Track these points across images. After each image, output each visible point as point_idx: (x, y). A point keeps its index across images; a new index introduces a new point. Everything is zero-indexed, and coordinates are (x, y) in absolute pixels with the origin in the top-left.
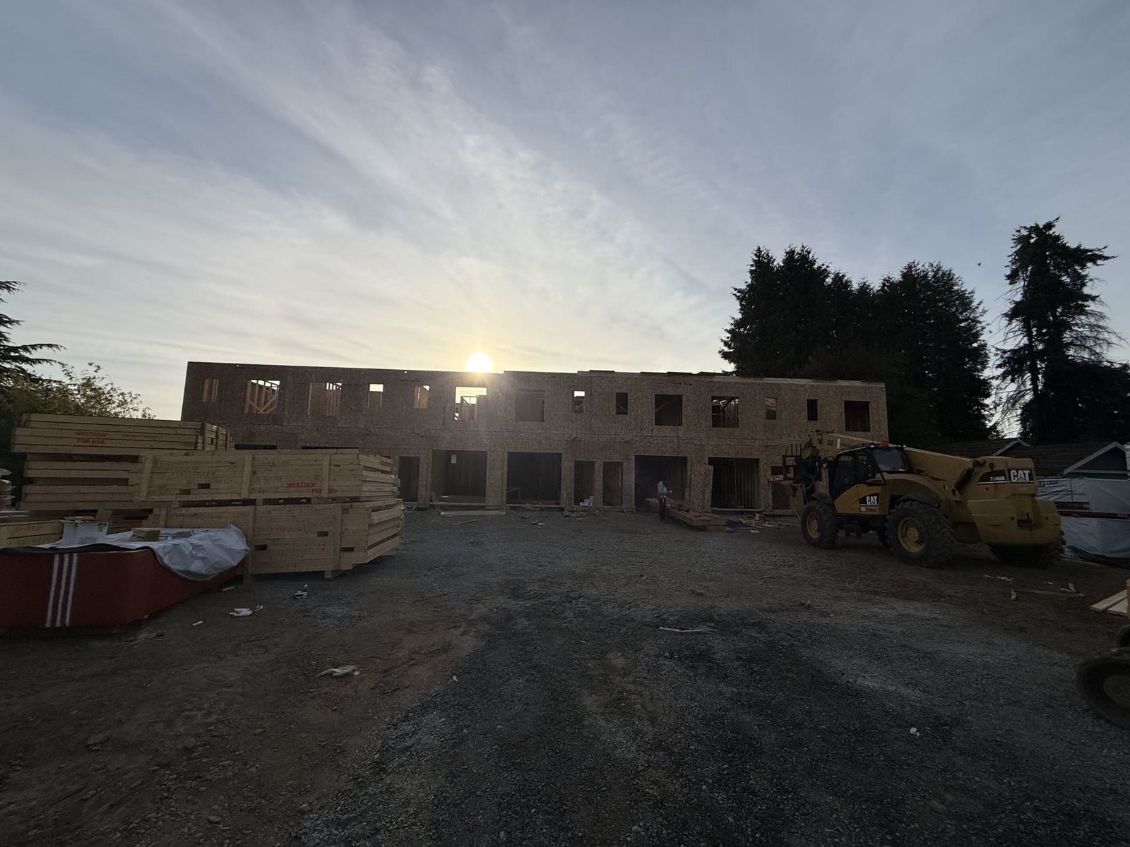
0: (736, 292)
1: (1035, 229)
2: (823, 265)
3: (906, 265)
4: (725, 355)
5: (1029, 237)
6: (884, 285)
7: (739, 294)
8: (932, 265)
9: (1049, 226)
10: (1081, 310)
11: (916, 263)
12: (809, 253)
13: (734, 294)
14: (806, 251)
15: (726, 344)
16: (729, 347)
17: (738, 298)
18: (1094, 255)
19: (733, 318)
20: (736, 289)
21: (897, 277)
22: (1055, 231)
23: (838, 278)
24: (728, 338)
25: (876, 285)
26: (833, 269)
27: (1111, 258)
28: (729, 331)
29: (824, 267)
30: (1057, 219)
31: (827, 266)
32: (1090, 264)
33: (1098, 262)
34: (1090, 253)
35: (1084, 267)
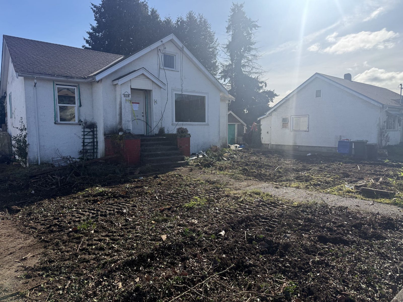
0: (93, 7)
1: (236, 6)
5: (234, 9)
6: (178, 21)
7: (95, 9)
8: (200, 15)
13: (92, 8)
17: (94, 11)
19: (91, 25)
20: (93, 5)
22: (244, 9)
24: (88, 37)
25: (174, 21)
27: (260, 27)
29: (145, 3)
30: (244, 3)
31: (147, 2)
32: (253, 29)
33: (257, 28)
34: (254, 23)
35: (251, 29)
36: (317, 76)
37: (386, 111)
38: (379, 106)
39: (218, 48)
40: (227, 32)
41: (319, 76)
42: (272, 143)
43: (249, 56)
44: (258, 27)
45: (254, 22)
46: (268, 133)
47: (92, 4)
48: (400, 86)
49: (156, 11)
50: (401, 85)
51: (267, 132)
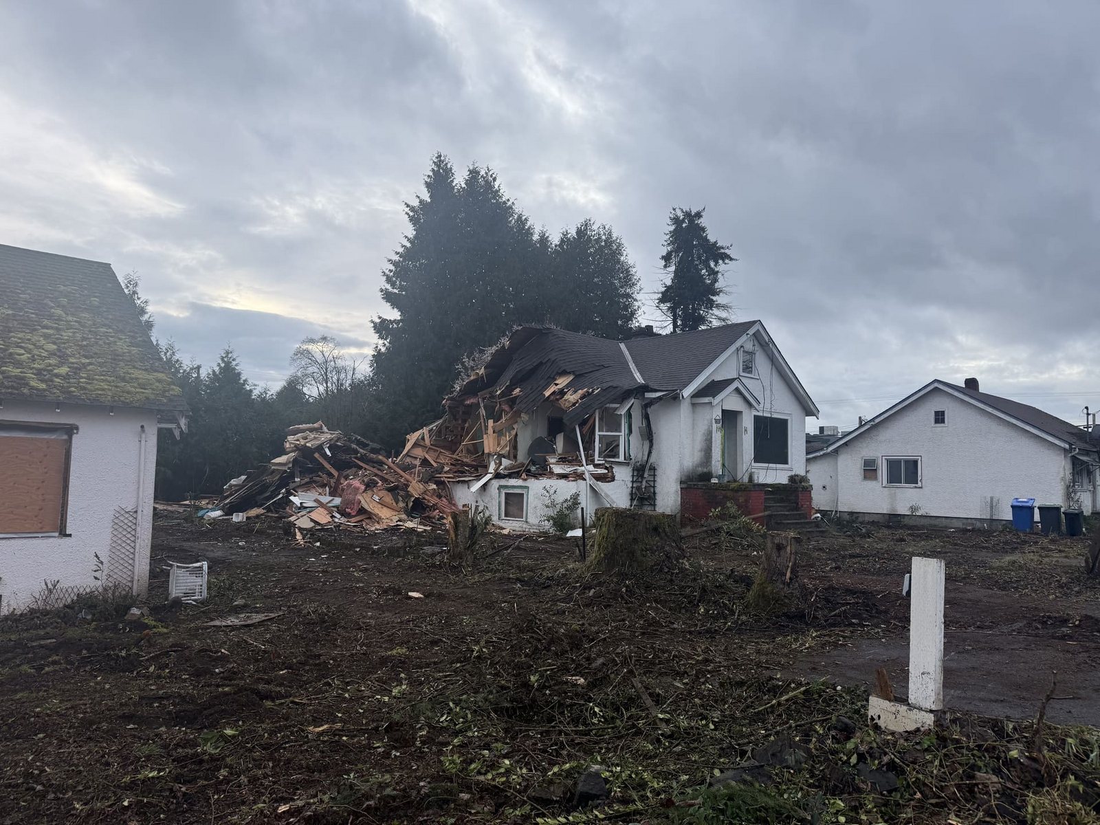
0: (407, 210)
1: (688, 214)
2: (508, 200)
3: (583, 220)
4: (388, 297)
5: (683, 221)
6: (562, 240)
7: (411, 214)
8: (605, 228)
9: (699, 215)
10: (711, 305)
11: (592, 222)
12: (495, 179)
13: (405, 212)
14: (491, 176)
15: (389, 280)
16: (393, 285)
18: (725, 253)
20: (408, 206)
21: (573, 232)
22: (703, 222)
23: (521, 221)
24: (391, 271)
25: (555, 238)
26: (517, 209)
27: (734, 259)
28: (395, 264)
29: (509, 203)
30: (704, 209)
31: (513, 203)
32: (720, 262)
33: (727, 261)
34: (722, 251)
35: (716, 263)
36: (936, 385)
37: (1073, 456)
38: (1063, 446)
39: (638, 297)
40: (665, 266)
41: (941, 387)
42: (840, 509)
43: (712, 320)
44: (731, 259)
45: (723, 248)
46: (824, 487)
47: (406, 204)
48: (1085, 411)
49: (526, 220)
50: (1087, 408)
51: (821, 487)
